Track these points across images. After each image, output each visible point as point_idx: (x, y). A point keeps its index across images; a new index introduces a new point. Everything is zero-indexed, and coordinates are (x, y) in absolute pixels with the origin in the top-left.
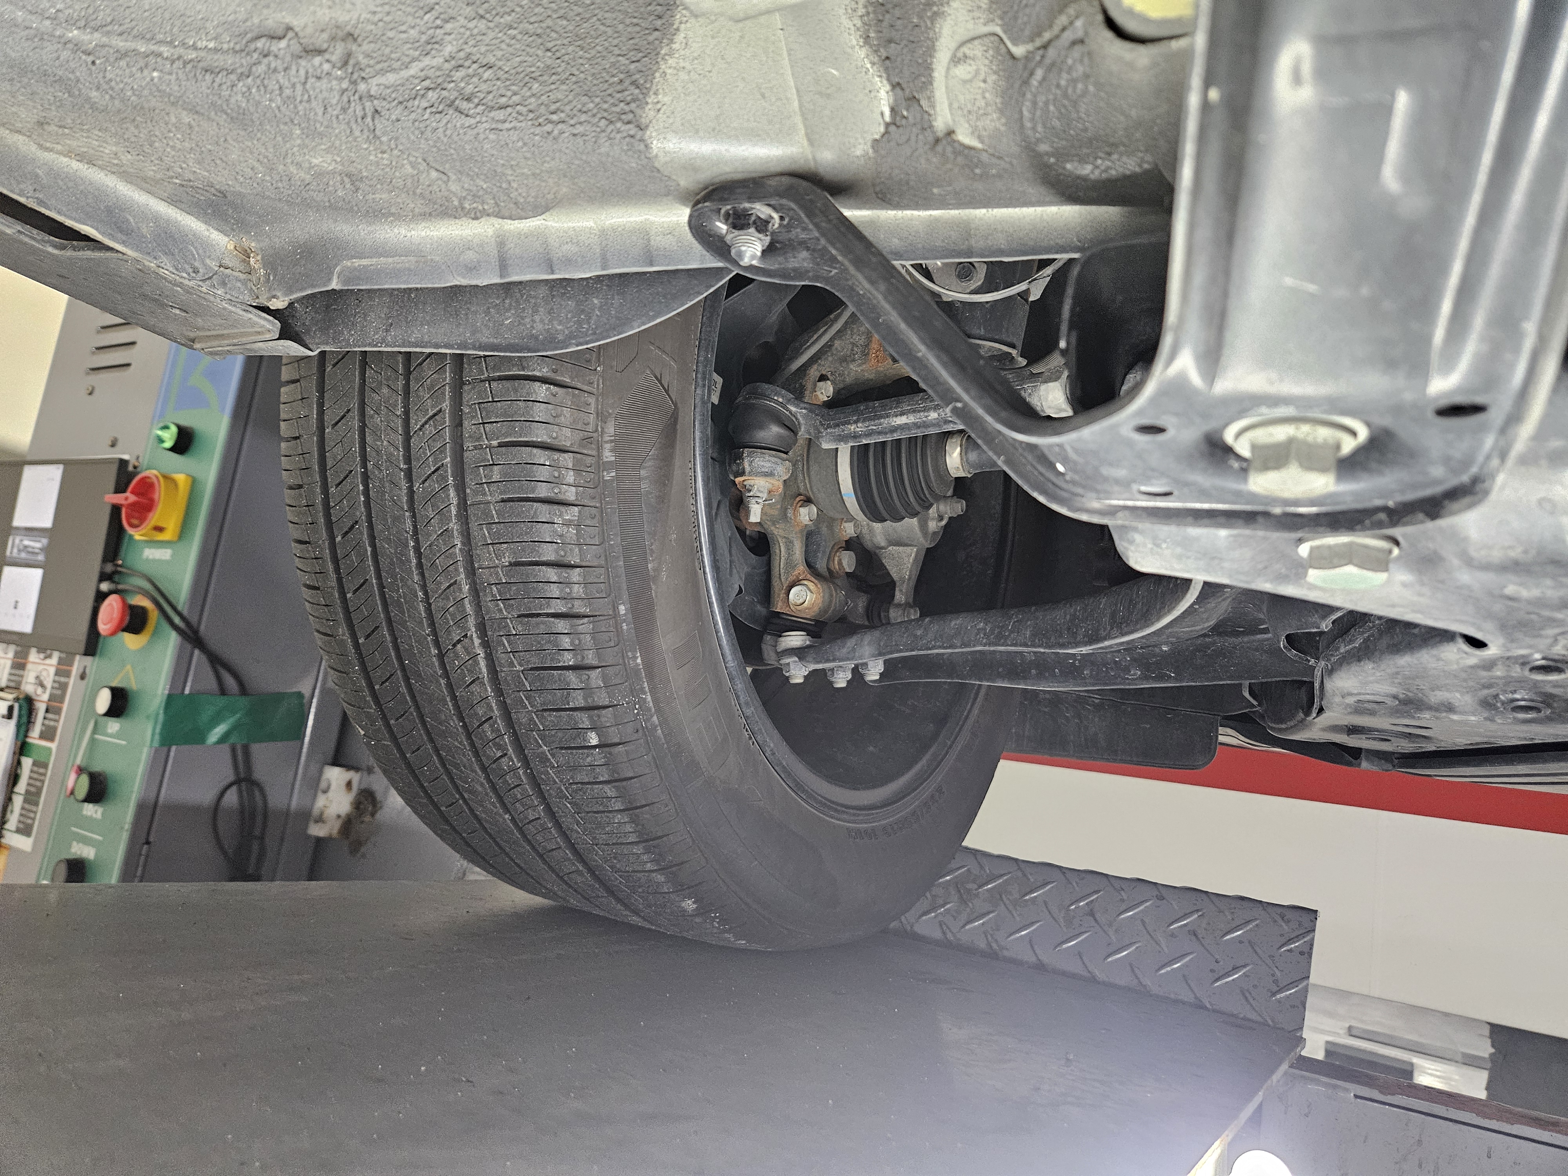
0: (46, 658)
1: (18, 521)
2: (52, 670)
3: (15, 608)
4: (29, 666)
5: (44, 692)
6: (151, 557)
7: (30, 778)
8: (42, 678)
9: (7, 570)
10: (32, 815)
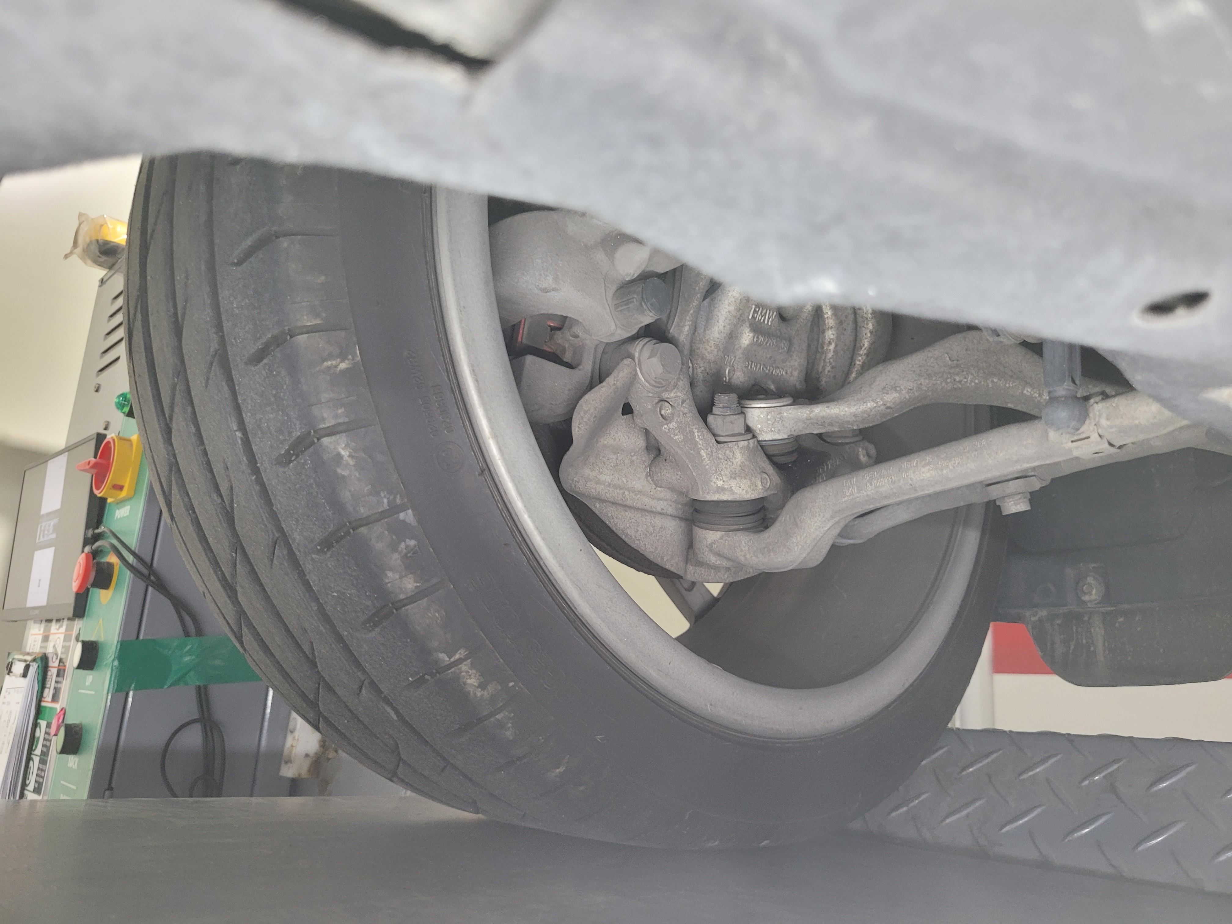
0: (60, 627)
1: (44, 510)
2: (62, 637)
3: (39, 586)
4: (51, 638)
5: (57, 659)
6: (119, 517)
7: (45, 739)
8: (56, 646)
9: (37, 553)
10: (43, 774)
